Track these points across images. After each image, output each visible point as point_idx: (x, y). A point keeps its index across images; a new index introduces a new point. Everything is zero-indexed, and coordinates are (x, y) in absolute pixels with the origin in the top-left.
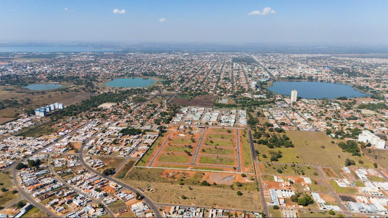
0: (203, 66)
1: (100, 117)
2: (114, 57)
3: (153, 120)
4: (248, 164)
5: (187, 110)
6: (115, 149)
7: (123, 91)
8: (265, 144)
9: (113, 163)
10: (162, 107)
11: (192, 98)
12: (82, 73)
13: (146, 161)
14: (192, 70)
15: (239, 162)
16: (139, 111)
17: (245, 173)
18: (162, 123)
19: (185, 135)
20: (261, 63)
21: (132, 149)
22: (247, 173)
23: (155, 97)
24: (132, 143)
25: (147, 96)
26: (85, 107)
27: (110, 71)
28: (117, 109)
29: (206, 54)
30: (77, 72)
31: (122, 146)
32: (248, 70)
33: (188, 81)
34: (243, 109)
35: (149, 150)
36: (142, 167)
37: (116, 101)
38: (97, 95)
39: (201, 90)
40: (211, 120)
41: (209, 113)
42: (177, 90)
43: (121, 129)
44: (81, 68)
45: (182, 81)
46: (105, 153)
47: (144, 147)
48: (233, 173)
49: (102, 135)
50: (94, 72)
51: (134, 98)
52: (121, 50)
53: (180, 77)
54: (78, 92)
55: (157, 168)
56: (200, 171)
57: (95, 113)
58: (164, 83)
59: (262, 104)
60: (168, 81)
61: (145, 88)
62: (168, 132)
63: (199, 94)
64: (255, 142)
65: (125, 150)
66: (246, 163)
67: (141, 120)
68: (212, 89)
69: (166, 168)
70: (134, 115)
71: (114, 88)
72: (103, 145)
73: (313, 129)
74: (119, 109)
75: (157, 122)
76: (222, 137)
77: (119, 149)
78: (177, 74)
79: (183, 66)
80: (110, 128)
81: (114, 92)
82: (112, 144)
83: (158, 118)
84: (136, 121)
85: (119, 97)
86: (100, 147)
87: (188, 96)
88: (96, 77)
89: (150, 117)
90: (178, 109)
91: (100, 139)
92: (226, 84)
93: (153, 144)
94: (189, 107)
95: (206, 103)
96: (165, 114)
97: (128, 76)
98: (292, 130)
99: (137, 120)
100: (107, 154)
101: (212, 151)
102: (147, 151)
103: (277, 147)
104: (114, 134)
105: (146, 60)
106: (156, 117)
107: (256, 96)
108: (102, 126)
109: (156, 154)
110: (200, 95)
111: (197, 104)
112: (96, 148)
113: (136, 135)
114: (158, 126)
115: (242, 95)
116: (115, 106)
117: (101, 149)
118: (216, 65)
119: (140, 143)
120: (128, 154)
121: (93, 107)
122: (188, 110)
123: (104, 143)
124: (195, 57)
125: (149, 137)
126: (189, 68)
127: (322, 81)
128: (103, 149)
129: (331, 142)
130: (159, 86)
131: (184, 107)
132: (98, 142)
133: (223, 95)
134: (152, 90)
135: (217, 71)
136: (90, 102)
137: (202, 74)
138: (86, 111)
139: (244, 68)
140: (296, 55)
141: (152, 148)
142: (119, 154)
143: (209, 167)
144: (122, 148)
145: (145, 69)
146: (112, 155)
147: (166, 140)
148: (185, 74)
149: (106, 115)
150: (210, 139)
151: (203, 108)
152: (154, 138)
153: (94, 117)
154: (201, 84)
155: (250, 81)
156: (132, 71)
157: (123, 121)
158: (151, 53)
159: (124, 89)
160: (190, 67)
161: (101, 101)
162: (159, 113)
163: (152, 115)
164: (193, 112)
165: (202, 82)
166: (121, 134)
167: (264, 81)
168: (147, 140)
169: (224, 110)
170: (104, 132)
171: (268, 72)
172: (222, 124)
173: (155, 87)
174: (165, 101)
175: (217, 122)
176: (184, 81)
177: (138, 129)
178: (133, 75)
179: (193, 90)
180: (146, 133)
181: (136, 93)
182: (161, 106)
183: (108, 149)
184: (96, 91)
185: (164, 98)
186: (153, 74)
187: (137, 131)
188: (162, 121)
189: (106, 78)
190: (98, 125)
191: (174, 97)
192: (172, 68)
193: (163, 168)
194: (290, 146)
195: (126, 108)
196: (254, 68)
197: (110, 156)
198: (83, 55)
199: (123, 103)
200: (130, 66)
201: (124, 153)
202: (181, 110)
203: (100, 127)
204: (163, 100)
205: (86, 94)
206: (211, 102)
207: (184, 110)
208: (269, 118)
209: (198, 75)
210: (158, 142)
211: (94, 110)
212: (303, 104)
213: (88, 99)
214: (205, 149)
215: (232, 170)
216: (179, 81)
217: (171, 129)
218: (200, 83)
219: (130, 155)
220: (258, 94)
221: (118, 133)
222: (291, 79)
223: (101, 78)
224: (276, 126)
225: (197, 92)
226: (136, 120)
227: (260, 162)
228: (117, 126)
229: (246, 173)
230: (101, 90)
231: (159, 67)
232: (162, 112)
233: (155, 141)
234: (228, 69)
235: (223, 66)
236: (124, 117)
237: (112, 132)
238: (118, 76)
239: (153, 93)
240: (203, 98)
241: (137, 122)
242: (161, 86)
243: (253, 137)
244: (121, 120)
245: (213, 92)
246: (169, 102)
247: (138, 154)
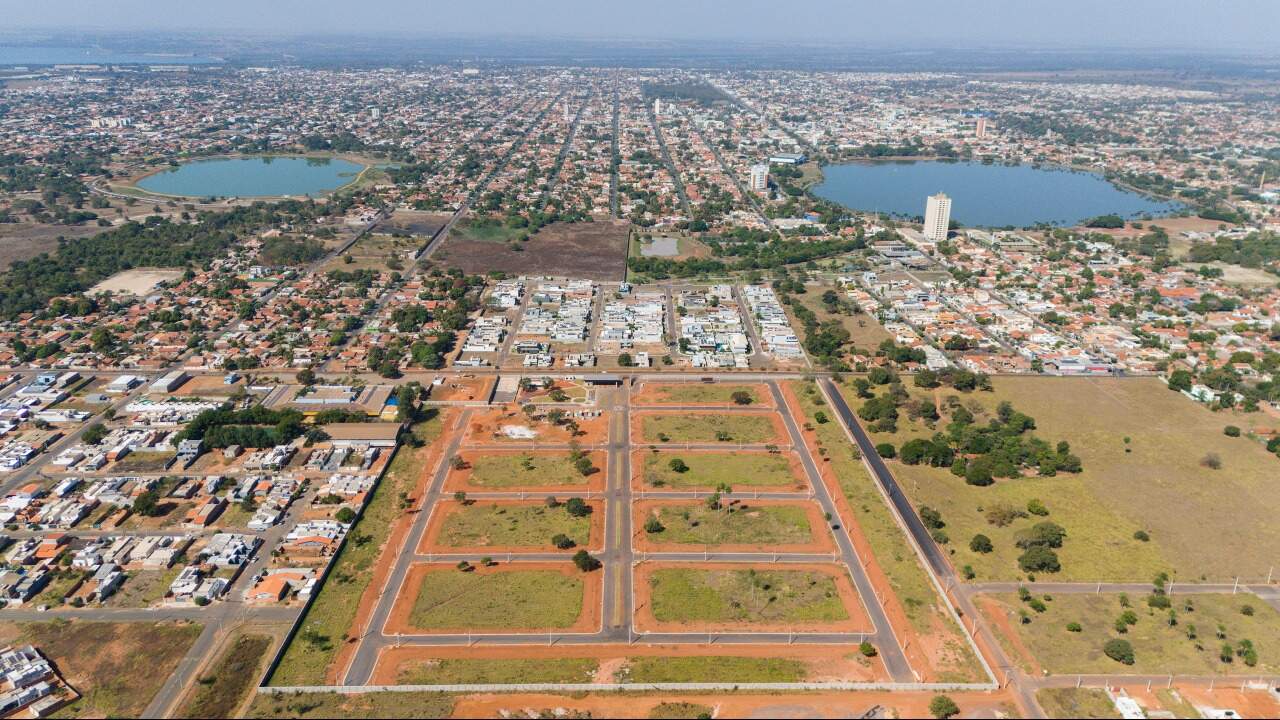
0: (543, 114)
1: (86, 349)
2: (191, 83)
3: (361, 350)
4: (919, 603)
5: (515, 293)
6: (148, 553)
7: (216, 211)
8: (944, 465)
9: (120, 668)
10: (398, 282)
11: (526, 239)
12: (41, 143)
13: (335, 633)
14: (502, 126)
16: (288, 307)
18: (409, 365)
19: (532, 427)
20: (750, 103)
21: (251, 547)
23: (365, 235)
24: (250, 505)
25: (327, 234)
26: (20, 294)
27: (165, 133)
28: (184, 299)
29: (544, 73)
30: (20, 138)
31: (194, 528)
32: (712, 125)
33: (493, 166)
34: (756, 281)
35: (352, 547)
36: (309, 689)
37: (184, 260)
38: (90, 236)
39: (558, 205)
40: (636, 340)
41: (620, 306)
42: (456, 206)
43: (192, 410)
44: (41, 120)
45: (471, 168)
46: (79, 585)
47: (320, 524)
48: (871, 686)
49: (82, 458)
50: (97, 138)
51: (267, 245)
52: (219, 59)
53: (458, 152)
54: (8, 220)
55: (404, 688)
56: (675, 692)
57: (69, 327)
58: (397, 177)
59: (824, 255)
60: (415, 168)
61: (316, 200)
62: (442, 418)
63: (553, 219)
64: (888, 452)
65: (206, 557)
67: (304, 356)
68: (599, 200)
69: (462, 688)
70: (268, 325)
71: (178, 200)
72: (74, 525)
73: (1099, 365)
74: (194, 300)
75: (383, 362)
76: (717, 435)
77: (167, 554)
78: (447, 139)
79: (466, 111)
80: (130, 408)
81: (177, 217)
82: (135, 517)
83: (385, 338)
84: (275, 360)
85: (197, 243)
86: (53, 542)
87: (506, 228)
88: (102, 155)
89: (348, 334)
90: (476, 292)
91: (65, 484)
92: (650, 176)
93: (369, 498)
94: (522, 278)
95: (593, 260)
96: (423, 316)
97: (245, 151)
98: (1013, 375)
99: (283, 352)
100: (92, 597)
101: (695, 524)
102: (338, 555)
103: (1002, 476)
104: (152, 445)
105: (319, 91)
106: (377, 334)
107: (782, 223)
108: (91, 398)
109: (393, 567)
110: (558, 224)
111: (551, 262)
112: (24, 555)
113: (272, 446)
114: (391, 385)
115: (727, 218)
116: (176, 285)
117: (56, 561)
118: (589, 109)
119: (298, 495)
120: (228, 588)
121: (63, 293)
122: (521, 293)
123: (86, 513)
124: (506, 82)
125: (349, 458)
126: (489, 119)
127: (988, 160)
128: (69, 562)
129: (1219, 429)
130: (378, 187)
131: (503, 278)
132: (50, 509)
133: (653, 223)
134: (348, 204)
135: (601, 131)
136: (53, 267)
137: (547, 140)
138: (22, 315)
139: (698, 119)
140: (851, 77)
141: (364, 529)
142: (170, 594)
143: (719, 649)
144: (192, 542)
145: (316, 125)
146: (122, 605)
147: (437, 467)
148: (481, 141)
149: (123, 336)
150: (669, 453)
151: (586, 285)
152: (375, 456)
153: (55, 349)
154: (550, 179)
155: (734, 163)
156: (261, 131)
157: (206, 369)
158: (338, 70)
159: (225, 206)
160: (494, 116)
161: (107, 261)
162: (389, 315)
163: (355, 324)
164: (545, 300)
165: (553, 171)
166: (189, 446)
167: (787, 165)
168: (334, 479)
169: (681, 290)
170: (94, 437)
171: (785, 130)
172: (698, 359)
173: (358, 194)
174: (412, 256)
175: (667, 351)
176: (477, 166)
177: (287, 412)
178: (265, 147)
179: (524, 205)
180: (325, 429)
181: (276, 222)
182: (397, 278)
183: (100, 562)
184: (94, 217)
185: (403, 241)
186: (349, 143)
187: (284, 422)
188: (409, 356)
189: (148, 158)
190: (68, 395)
191: (446, 234)
192: (422, 120)
193: (447, 688)
194: (1061, 468)
195: (228, 296)
196: (731, 118)
197: (111, 610)
198: (64, 73)
199: (216, 268)
200: (256, 111)
201: (201, 576)
202: (487, 293)
203: (82, 406)
204: (400, 248)
205: (42, 231)
206: (610, 255)
207: (506, 294)
208: (883, 320)
209: (529, 142)
210: (400, 486)
211: (64, 309)
212: (983, 251)
213: (46, 256)
214: (656, 512)
215: (853, 662)
216: (460, 170)
217: (461, 405)
218: (547, 175)
219: (234, 589)
220: (787, 214)
221: (175, 442)
222: (880, 155)
223: (124, 158)
224: (936, 361)
225: (540, 211)
226: (275, 355)
227: (973, 583)
228: (175, 394)
230: (119, 211)
231: (370, 114)
232: (400, 307)
233: (378, 482)
234: (638, 122)
235: (616, 114)
236: (217, 343)
237: (142, 437)
238: (201, 153)
239: (353, 220)
240: (571, 235)
241: (278, 365)
242: (386, 191)
243: (863, 424)
244: (201, 359)
245: (607, 210)
246: (428, 257)
247: (283, 581)
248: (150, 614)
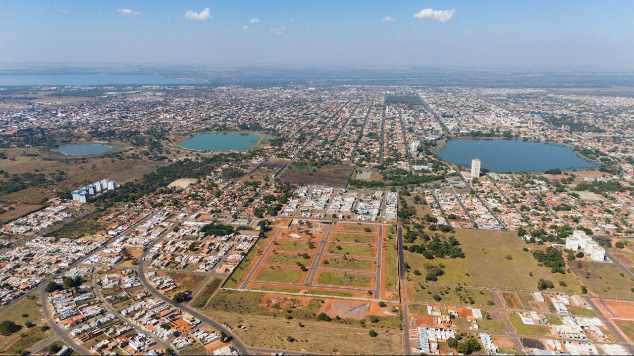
0: (337, 112)
1: (170, 205)
2: (196, 96)
3: (252, 209)
4: (391, 285)
5: (305, 192)
6: (193, 259)
7: (207, 157)
8: (421, 253)
9: (188, 282)
10: (267, 186)
11: (315, 171)
12: (144, 125)
13: (238, 279)
14: (318, 119)
15: (378, 282)
16: (230, 194)
17: (384, 301)
18: (266, 214)
19: (299, 235)
20: (432, 107)
21: (218, 260)
22: (388, 301)
23: (258, 167)
24: (218, 250)
25: (245, 167)
26: (148, 186)
27: (188, 122)
28: (198, 190)
29: (344, 89)
30: (136, 123)
31: (203, 255)
32: (408, 119)
33: (310, 139)
34: (393, 190)
35: (244, 261)
36: (231, 289)
37: (196, 176)
38: (166, 165)
39: (331, 157)
40: (341, 210)
41: (339, 198)
42: (292, 156)
43: (202, 224)
44: (142, 115)
45: (301, 140)
46: (177, 265)
47: (236, 256)
48: (367, 300)
49: (173, 236)
50: (163, 124)
51: (224, 170)
52: (206, 81)
53: (298, 132)
54: (139, 159)
55: (253, 291)
56: (318, 297)
57: (164, 198)
58: (273, 143)
59: (425, 181)
60: (280, 140)
61: (242, 153)
62: (273, 231)
63: (327, 163)
64: (406, 248)
65: (207, 261)
66: (389, 284)
67: (234, 210)
68: (347, 155)
69: (267, 292)
70: (224, 200)
71: (194, 151)
72: (174, 252)
73: (498, 227)
74: (201, 190)
75: (258, 213)
76: (355, 240)
77: (198, 260)
78: (295, 126)
79: (305, 111)
80: (185, 223)
81: (193, 158)
82: (189, 251)
83: (260, 205)
84: (226, 211)
85: (201, 169)
86: (170, 255)
87: (309, 166)
88: (166, 131)
89: (248, 203)
90: (292, 191)
91: (170, 242)
92: (371, 144)
93: (250, 250)
94: (309, 186)
95: (336, 180)
96: (272, 198)
97: (217, 130)
98: (466, 228)
99: (228, 208)
100: (180, 268)
101: (338, 263)
102: (240, 263)
103: (438, 257)
104: (192, 233)
105: (247, 100)
106: (258, 204)
107: (416, 167)
108: (174, 220)
109: (254, 267)
110: (329, 165)
111: (322, 180)
112: (163, 258)
113: (224, 235)
114: (260, 220)
115: (395, 164)
116: (195, 185)
117: (171, 259)
118: (358, 110)
119: (231, 248)
120: (212, 268)
121: (161, 186)
122: (307, 192)
123: (176, 249)
124: (326, 94)
125: (245, 240)
126: (314, 115)
128: (174, 260)
129: (522, 249)
130: (265, 148)
131: (302, 186)
132: (168, 247)
133: (365, 165)
134: (253, 155)
135: (359, 122)
136: (157, 177)
137: (335, 126)
138: (150, 193)
139: (403, 116)
140: (490, 91)
141: (248, 258)
142: (199, 268)
143: (332, 290)
144: (203, 258)
145: (244, 118)
146: (188, 270)
147: (269, 244)
148: (308, 127)
149: (181, 201)
150: (338, 244)
151: (331, 189)
152: (253, 240)
153: (161, 205)
154: (331, 145)
155: (409, 139)
156: (223, 121)
157: (205, 212)
158: (255, 88)
159: (210, 154)
160: (316, 113)
161: (173, 175)
162: (262, 198)
163: (251, 200)
164: (314, 194)
165: (333, 141)
166: (202, 234)
167: (432, 141)
168: (241, 245)
169: (364, 193)
170: (176, 230)
171: (441, 122)
172: (359, 217)
173: (257, 150)
174: (273, 176)
175: (350, 214)
176: (304, 139)
177: (229, 226)
178: (224, 128)
179: (318, 157)
180: (240, 232)
181: (227, 161)
182: (267, 185)
183: (181, 260)
184: (166, 158)
185: (271, 170)
186: (256, 127)
187: (228, 229)
188: (266, 211)
189: (182, 133)
190: (167, 218)
191: (286, 168)
192: (286, 116)
193: (263, 291)
194: (458, 256)
195: (212, 189)
196: (419, 115)
197: (185, 271)
198: (147, 90)
199: (207, 179)
200: (221, 111)
201: (206, 265)
202: (296, 191)
203: (171, 222)
204: (269, 173)
205: (150, 163)
206: (344, 178)
207: (301, 192)
208: (432, 207)
209: (327, 127)
210: (258, 248)
211: (162, 192)
212: (490, 182)
213: (153, 173)
214: (328, 259)
215: (366, 295)
216: (297, 140)
217: (280, 227)
218: (330, 143)
219: (214, 269)
220: (419, 163)
221: (198, 233)
222: (477, 136)
223: (174, 133)
224: (441, 221)
225: (323, 159)
226: (226, 209)
227: (410, 282)
228: (197, 220)
229: (386, 301)
230: (174, 156)
231: (266, 113)
232: (266, 195)
233: (252, 247)
234: (377, 117)
235: (369, 112)
236: (208, 205)
237: (189, 231)
238: (201, 131)
239: (254, 162)
240: (332, 170)
241: (227, 212)
242: (267, 149)
243: (403, 239)
244: (204, 210)
245: (349, 159)
246: (278, 178)
247: (226, 267)
248: (194, 272)
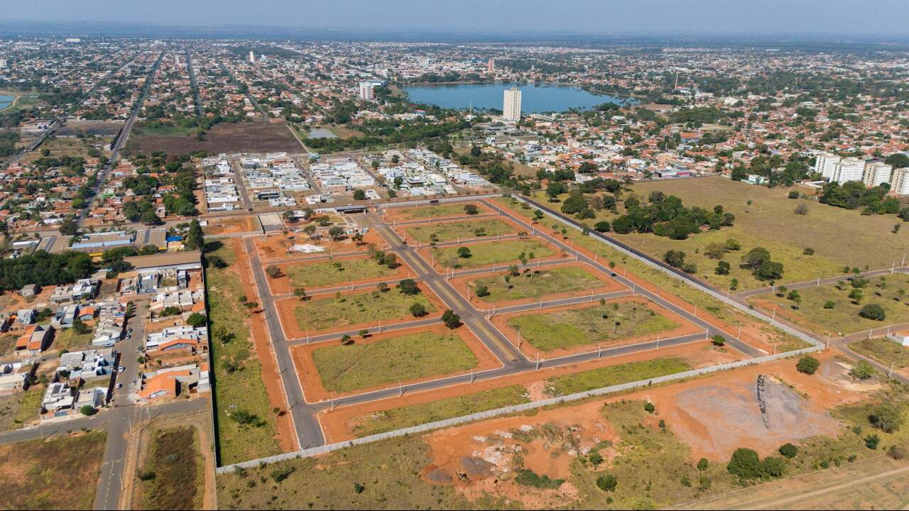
3: (110, 209)
8: (648, 231)
9: (28, 489)
10: (107, 164)
11: (204, 133)
13: (259, 411)
18: (167, 215)
19: (316, 244)
21: (112, 360)
23: (49, 137)
24: (82, 329)
31: (30, 355)
33: (138, 92)
35: (221, 343)
36: (270, 460)
39: (215, 112)
41: (323, 165)
42: (124, 116)
47: (175, 331)
55: (370, 439)
56: (606, 395)
62: (229, 246)
63: (218, 121)
65: (66, 374)
66: (712, 310)
67: (53, 217)
68: (247, 108)
69: (424, 427)
77: (18, 378)
83: (128, 199)
84: (25, 222)
87: (180, 127)
89: (86, 200)
92: (278, 94)
93: (208, 306)
94: (223, 155)
96: (155, 182)
99: (27, 216)
101: (510, 287)
102: (212, 351)
106: (116, 197)
109: (274, 354)
110: (224, 123)
113: (73, 281)
114: (161, 229)
115: (359, 115)
119: (131, 314)
120: (110, 395)
122: (229, 164)
125: (161, 281)
131: (205, 156)
133: (303, 119)
137: (174, 77)
142: (45, 411)
143: (611, 361)
144: (36, 366)
147: (253, 278)
151: (282, 156)
152: (188, 278)
154: (195, 98)
162: (118, 185)
163: (88, 193)
164: (255, 167)
165: (194, 94)
168: (159, 297)
174: (106, 148)
176: (123, 92)
177: (70, 255)
182: (105, 162)
185: (90, 139)
188: (162, 209)
191: (127, 133)
193: (411, 430)
201: (75, 393)
202: (198, 165)
204: (90, 144)
206: (282, 140)
207: (219, 164)
208: (523, 161)
209: (159, 78)
216: (110, 95)
217: (238, 236)
218: (190, 96)
219: (118, 394)
225: (203, 116)
232: (125, 179)
233: (207, 295)
240: (240, 130)
243: (569, 216)
245: (259, 114)
246: (123, 148)
247: (172, 378)
248: (31, 433)
